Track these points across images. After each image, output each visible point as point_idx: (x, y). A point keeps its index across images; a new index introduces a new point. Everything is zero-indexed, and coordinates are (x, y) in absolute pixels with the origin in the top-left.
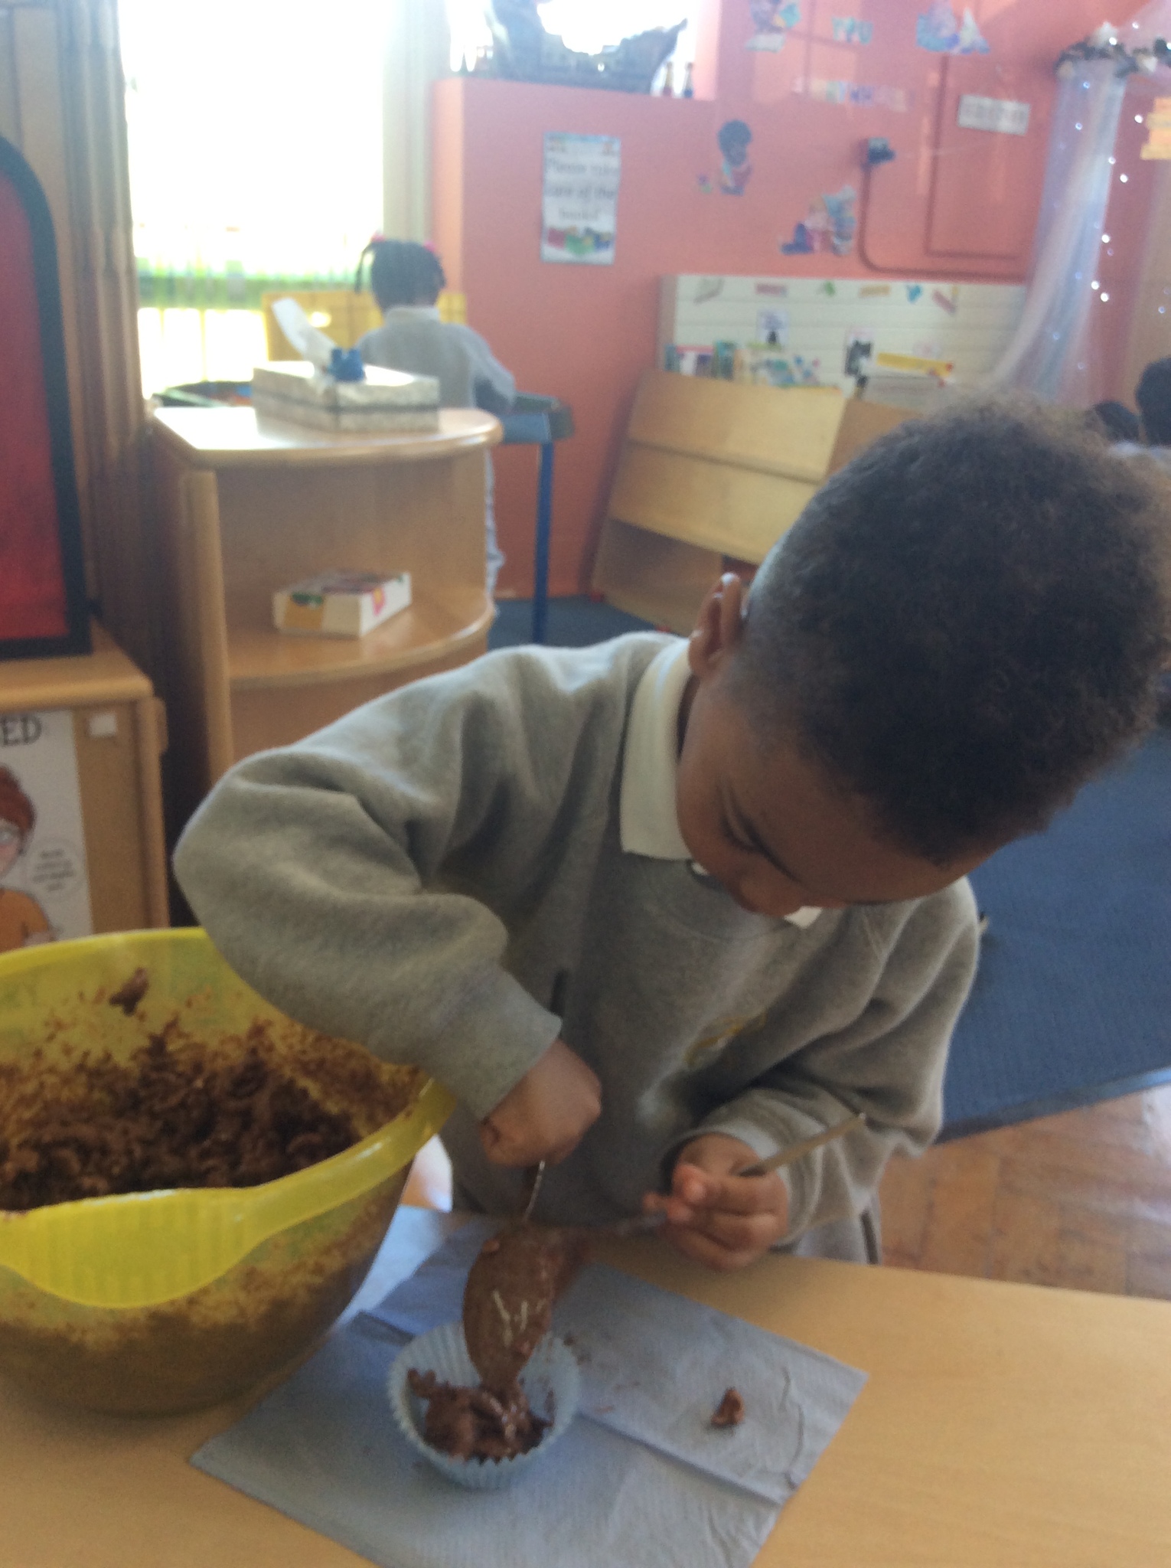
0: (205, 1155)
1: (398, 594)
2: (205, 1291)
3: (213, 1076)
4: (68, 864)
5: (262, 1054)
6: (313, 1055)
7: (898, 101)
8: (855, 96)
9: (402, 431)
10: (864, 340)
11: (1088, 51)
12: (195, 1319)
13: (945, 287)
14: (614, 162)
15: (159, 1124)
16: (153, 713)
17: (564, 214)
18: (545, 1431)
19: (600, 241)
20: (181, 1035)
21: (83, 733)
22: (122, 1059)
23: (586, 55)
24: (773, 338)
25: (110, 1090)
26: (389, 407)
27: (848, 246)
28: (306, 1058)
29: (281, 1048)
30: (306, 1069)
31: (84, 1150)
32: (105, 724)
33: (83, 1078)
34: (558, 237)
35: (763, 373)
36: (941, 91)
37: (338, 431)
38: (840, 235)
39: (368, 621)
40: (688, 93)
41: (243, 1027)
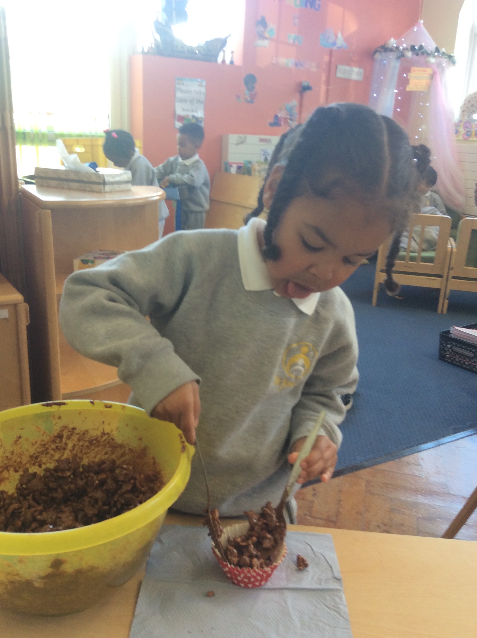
7: (313, 68)
8: (296, 65)
11: (385, 49)
14: (203, 90)
16: (24, 308)
17: (183, 110)
23: (192, 47)
24: (266, 160)
32: (4, 314)
34: (181, 119)
36: (330, 63)
38: (291, 120)
40: (232, 62)
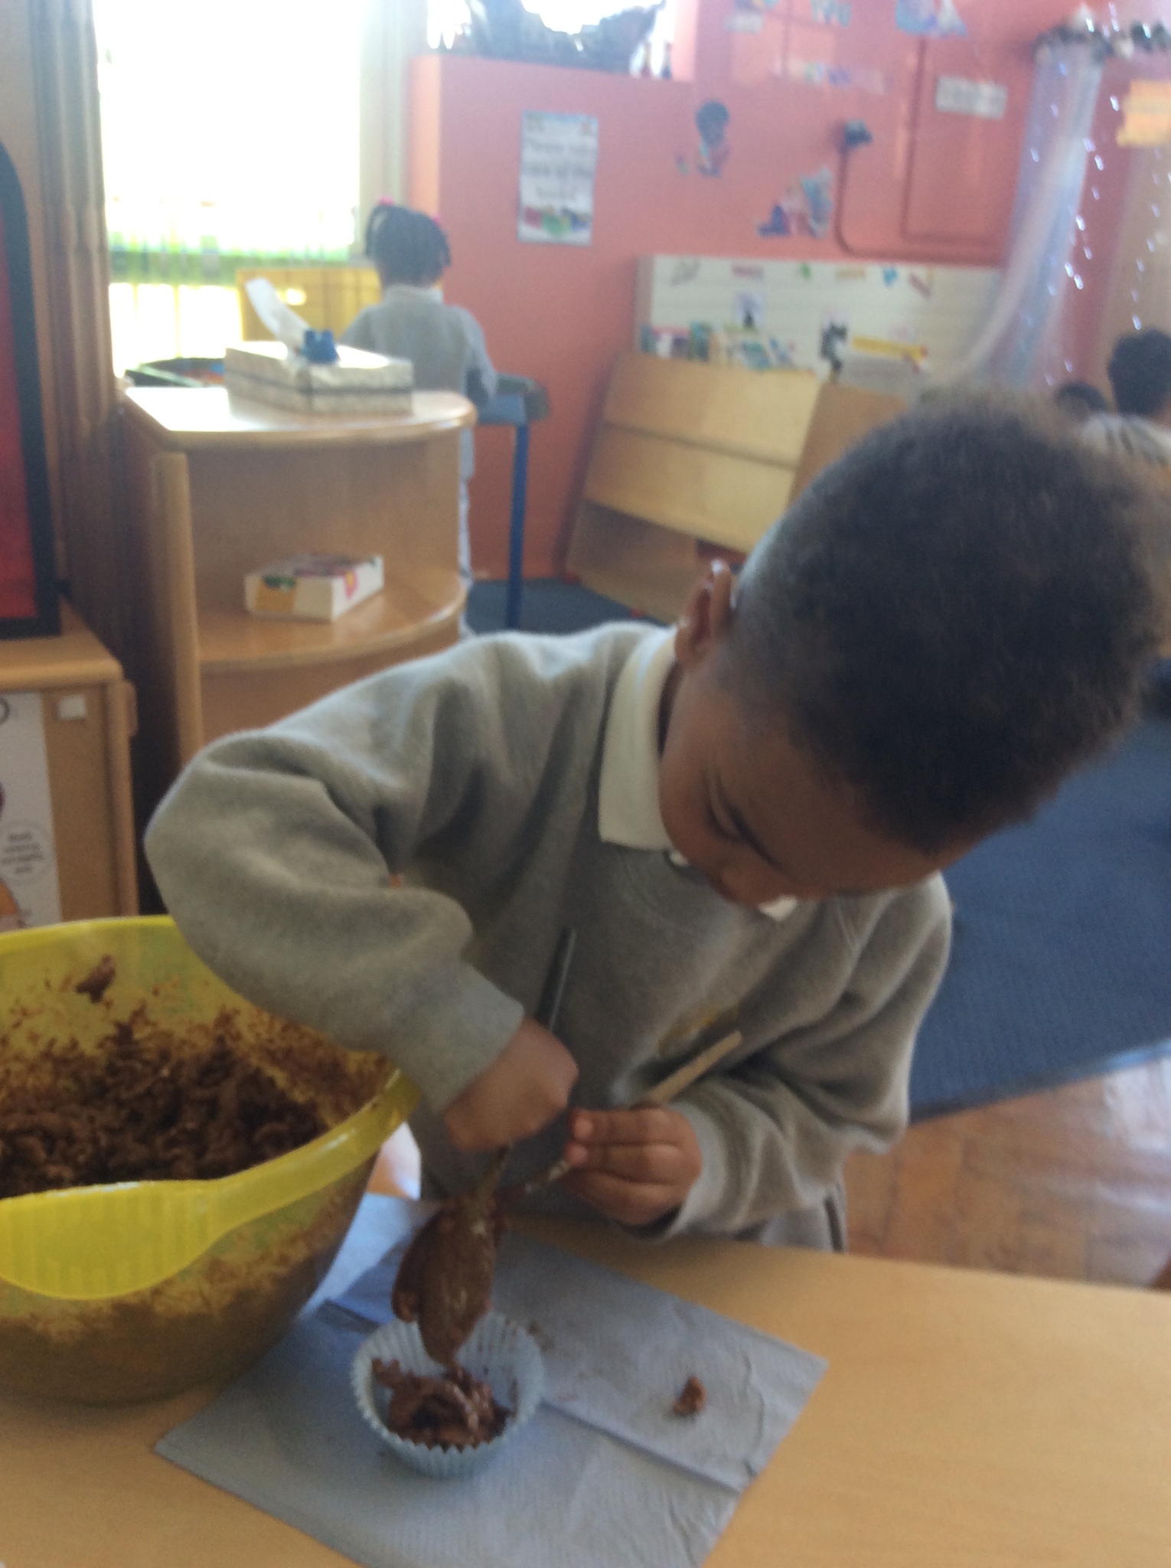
0: (171, 1143)
1: (370, 577)
2: (169, 1282)
3: (180, 1064)
4: (36, 847)
5: (229, 1043)
6: (279, 1043)
7: (876, 83)
8: (833, 78)
9: (375, 414)
10: (839, 322)
11: (1065, 34)
12: (159, 1309)
13: (921, 271)
14: (591, 142)
15: (124, 1113)
16: (123, 695)
17: (541, 193)
18: (508, 1420)
19: (576, 220)
20: (147, 1023)
21: (52, 715)
22: (88, 1047)
23: (564, 34)
24: (749, 321)
25: (76, 1077)
26: (361, 390)
27: (824, 229)
28: (272, 1047)
29: (249, 1037)
30: (273, 1057)
31: (49, 1138)
32: (74, 707)
33: (49, 1066)
34: (535, 217)
35: (739, 357)
36: (919, 74)
37: (311, 413)
38: (818, 218)
39: (340, 604)
40: (666, 73)
41: (210, 1016)
